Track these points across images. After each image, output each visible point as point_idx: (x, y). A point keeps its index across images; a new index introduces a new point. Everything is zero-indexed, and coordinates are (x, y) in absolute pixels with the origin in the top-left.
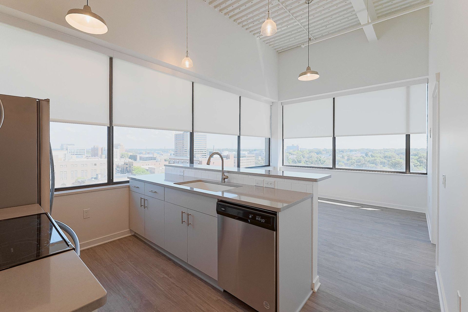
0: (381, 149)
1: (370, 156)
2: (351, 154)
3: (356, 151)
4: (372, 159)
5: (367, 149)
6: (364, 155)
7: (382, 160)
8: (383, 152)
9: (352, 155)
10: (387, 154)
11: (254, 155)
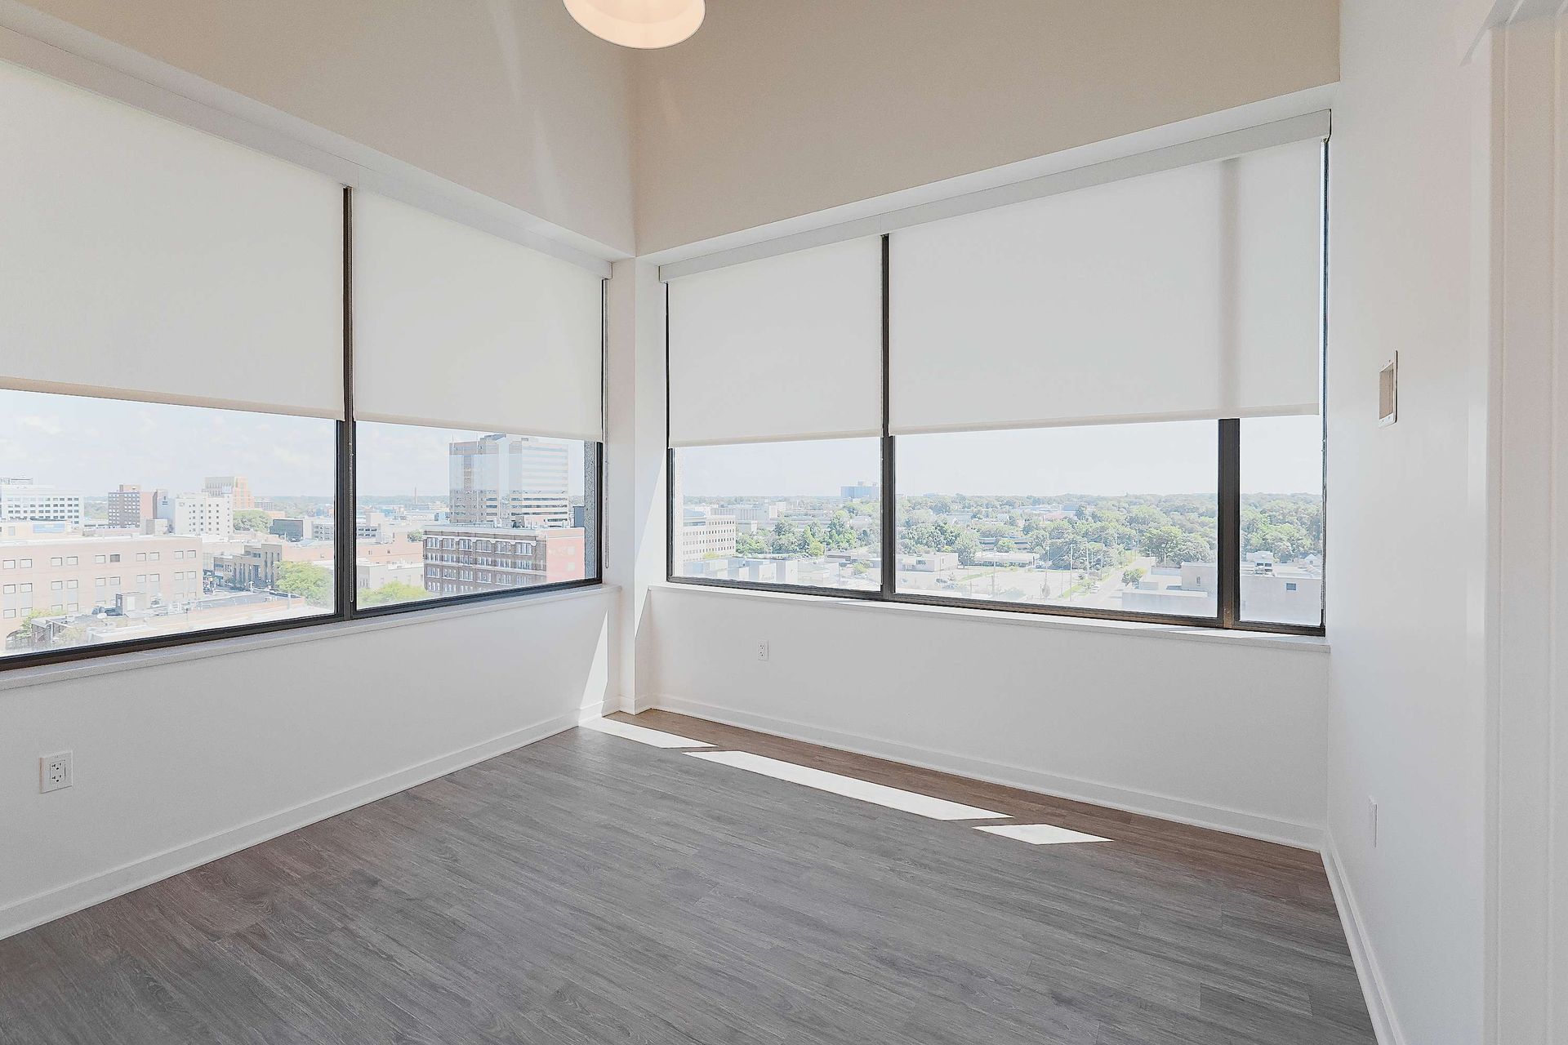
0: (1121, 497)
1: (1090, 518)
2: (1034, 512)
3: (1049, 501)
4: (1094, 525)
5: (1081, 497)
6: (1071, 514)
7: (1122, 529)
8: (1126, 506)
9: (1039, 515)
10: (1135, 511)
11: (733, 517)
